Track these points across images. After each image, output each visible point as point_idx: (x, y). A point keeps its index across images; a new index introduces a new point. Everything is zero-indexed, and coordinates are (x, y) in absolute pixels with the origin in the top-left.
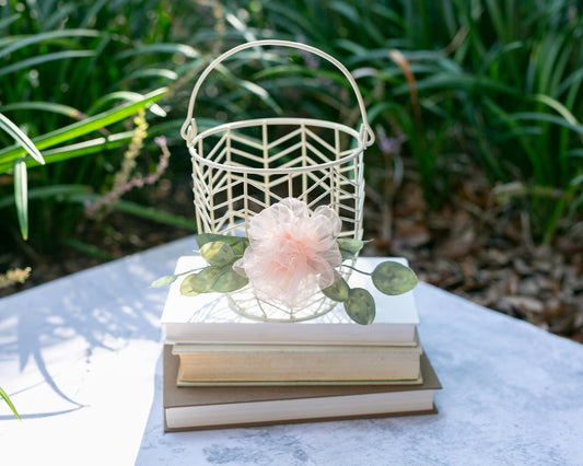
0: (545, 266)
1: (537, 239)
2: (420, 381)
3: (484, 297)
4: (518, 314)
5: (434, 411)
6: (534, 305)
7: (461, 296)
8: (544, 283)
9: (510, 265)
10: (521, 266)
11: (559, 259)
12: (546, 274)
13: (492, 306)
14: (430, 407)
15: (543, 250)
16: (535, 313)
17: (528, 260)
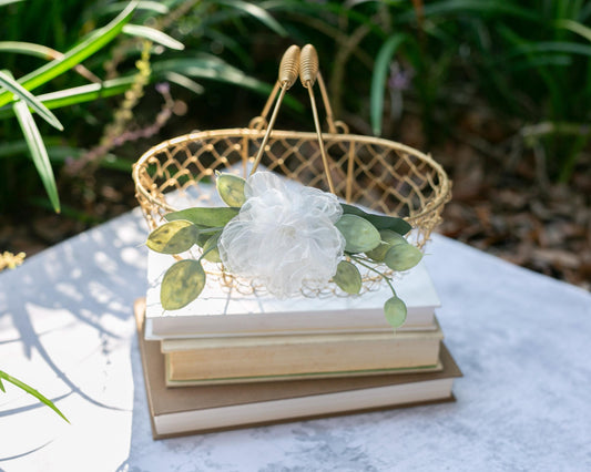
0: (565, 209)
1: (553, 177)
2: (440, 367)
3: (515, 253)
4: (556, 272)
5: (451, 399)
6: (568, 260)
7: (486, 250)
8: (569, 229)
9: (526, 209)
10: (538, 209)
11: (578, 200)
12: (569, 219)
13: (529, 265)
14: (448, 395)
15: (560, 190)
16: (574, 270)
17: (546, 201)
